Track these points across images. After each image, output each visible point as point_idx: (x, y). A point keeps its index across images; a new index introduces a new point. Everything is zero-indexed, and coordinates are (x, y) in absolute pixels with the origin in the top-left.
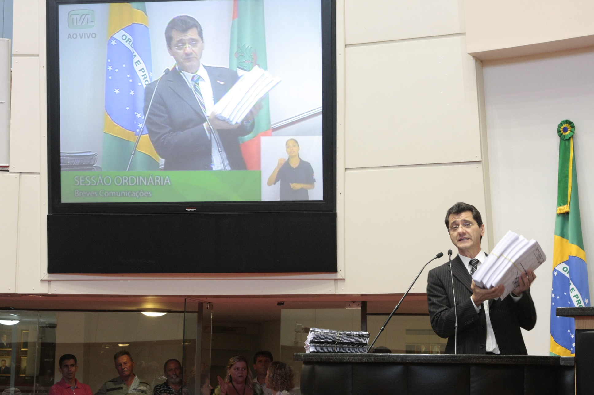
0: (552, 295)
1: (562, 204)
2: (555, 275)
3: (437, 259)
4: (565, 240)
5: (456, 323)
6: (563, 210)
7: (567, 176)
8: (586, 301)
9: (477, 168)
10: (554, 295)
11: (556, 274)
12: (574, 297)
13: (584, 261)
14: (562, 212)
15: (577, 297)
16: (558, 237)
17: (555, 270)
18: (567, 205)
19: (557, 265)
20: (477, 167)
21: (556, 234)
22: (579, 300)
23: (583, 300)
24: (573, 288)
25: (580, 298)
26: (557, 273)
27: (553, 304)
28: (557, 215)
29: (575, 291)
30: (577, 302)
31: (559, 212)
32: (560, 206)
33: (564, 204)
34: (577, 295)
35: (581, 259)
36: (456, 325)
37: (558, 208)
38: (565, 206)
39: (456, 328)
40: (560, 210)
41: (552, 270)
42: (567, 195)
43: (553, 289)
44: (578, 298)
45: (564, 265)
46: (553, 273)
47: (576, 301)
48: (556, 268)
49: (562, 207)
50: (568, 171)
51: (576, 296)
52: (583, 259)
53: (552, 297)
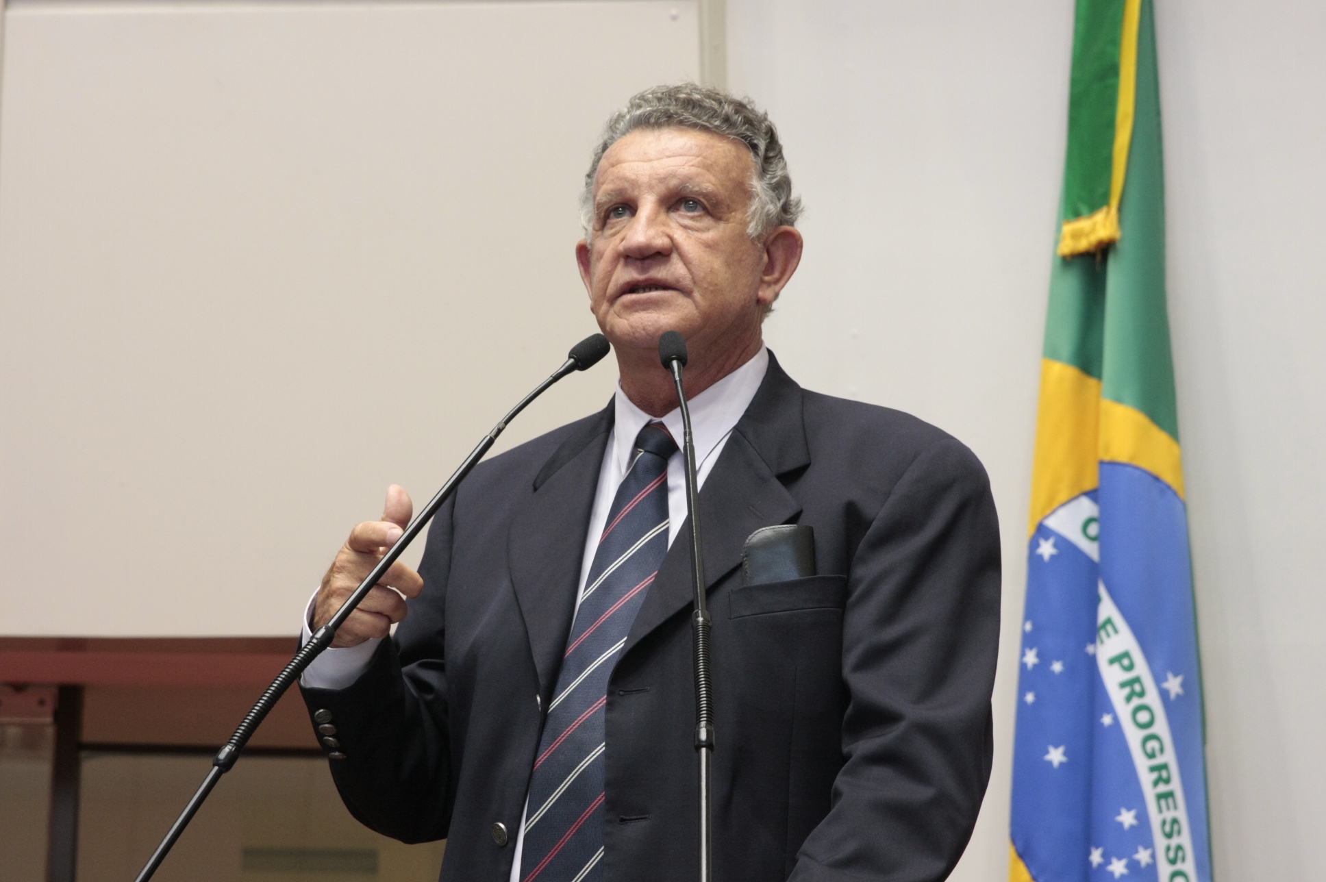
0: (1023, 654)
1: (1083, 208)
2: (1041, 557)
3: (576, 373)
4: (1092, 382)
5: (703, 724)
6: (1087, 235)
7: (1112, 70)
8: (1174, 685)
9: (674, 18)
10: (1038, 655)
11: (1047, 549)
12: (1112, 661)
13: (1169, 487)
14: (1083, 245)
15: (1126, 662)
16: (1063, 372)
17: (1042, 531)
18: (1105, 209)
19: (1056, 505)
20: (674, 11)
21: (1051, 353)
22: (1137, 680)
23: (1159, 679)
24: (1109, 621)
25: (1142, 668)
26: (1055, 546)
27: (1030, 698)
28: (1058, 261)
29: (1116, 631)
30: (1127, 691)
31: (1067, 247)
32: (1076, 215)
33: (1094, 207)
34: (1126, 655)
35: (1156, 479)
36: (703, 735)
37: (1068, 228)
38: (1100, 217)
39: (704, 750)
40: (1076, 236)
41: (1030, 530)
42: (1107, 163)
43: (1028, 627)
44: (1130, 668)
45: (1087, 508)
46: (1034, 545)
47: (1123, 685)
48: (1051, 523)
49: (1083, 224)
50: (1115, 42)
51: (1120, 659)
52: (1168, 477)
53: (1023, 666)
